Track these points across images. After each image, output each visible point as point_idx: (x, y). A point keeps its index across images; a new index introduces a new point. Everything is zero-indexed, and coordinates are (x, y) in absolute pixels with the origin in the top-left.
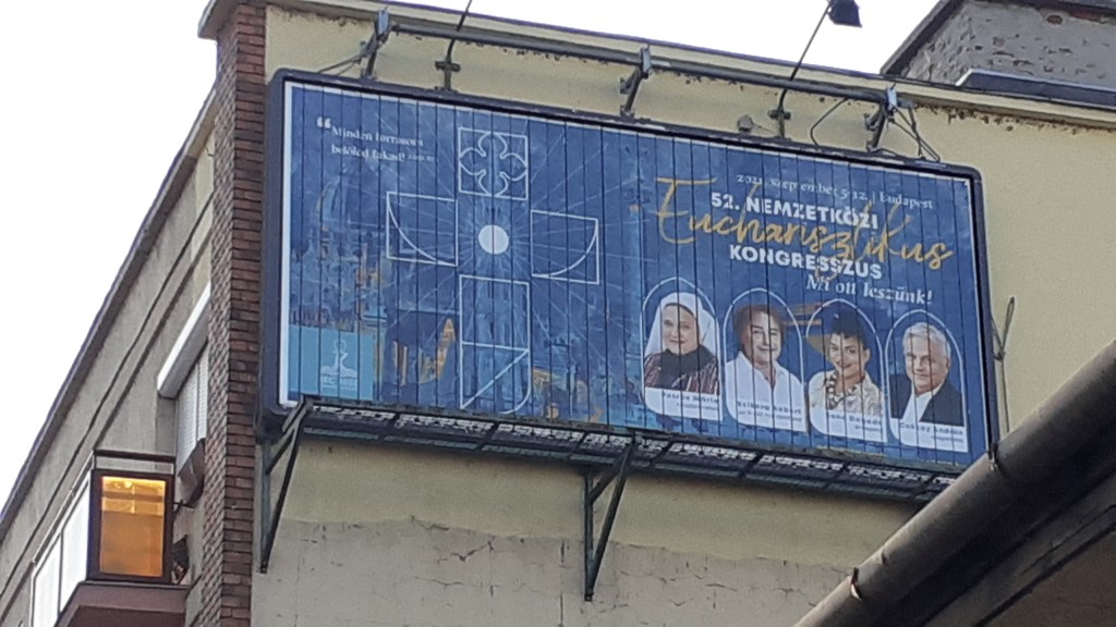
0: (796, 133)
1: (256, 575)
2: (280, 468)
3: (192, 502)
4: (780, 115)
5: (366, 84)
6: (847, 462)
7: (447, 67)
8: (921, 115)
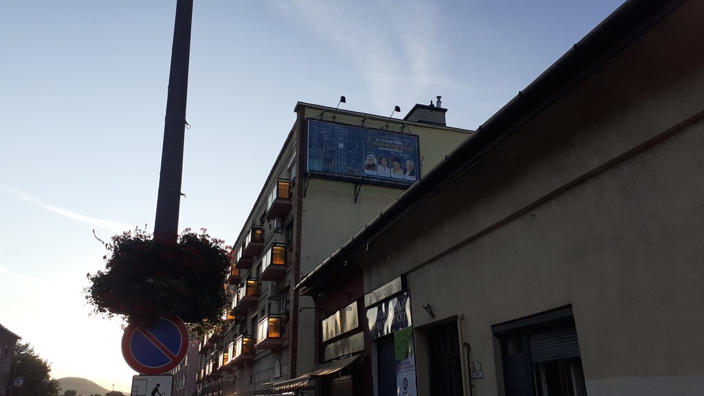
0: (390, 129)
1: (303, 199)
2: (307, 181)
3: (293, 187)
4: (387, 126)
5: (321, 120)
6: (397, 182)
7: (334, 117)
8: (410, 126)
